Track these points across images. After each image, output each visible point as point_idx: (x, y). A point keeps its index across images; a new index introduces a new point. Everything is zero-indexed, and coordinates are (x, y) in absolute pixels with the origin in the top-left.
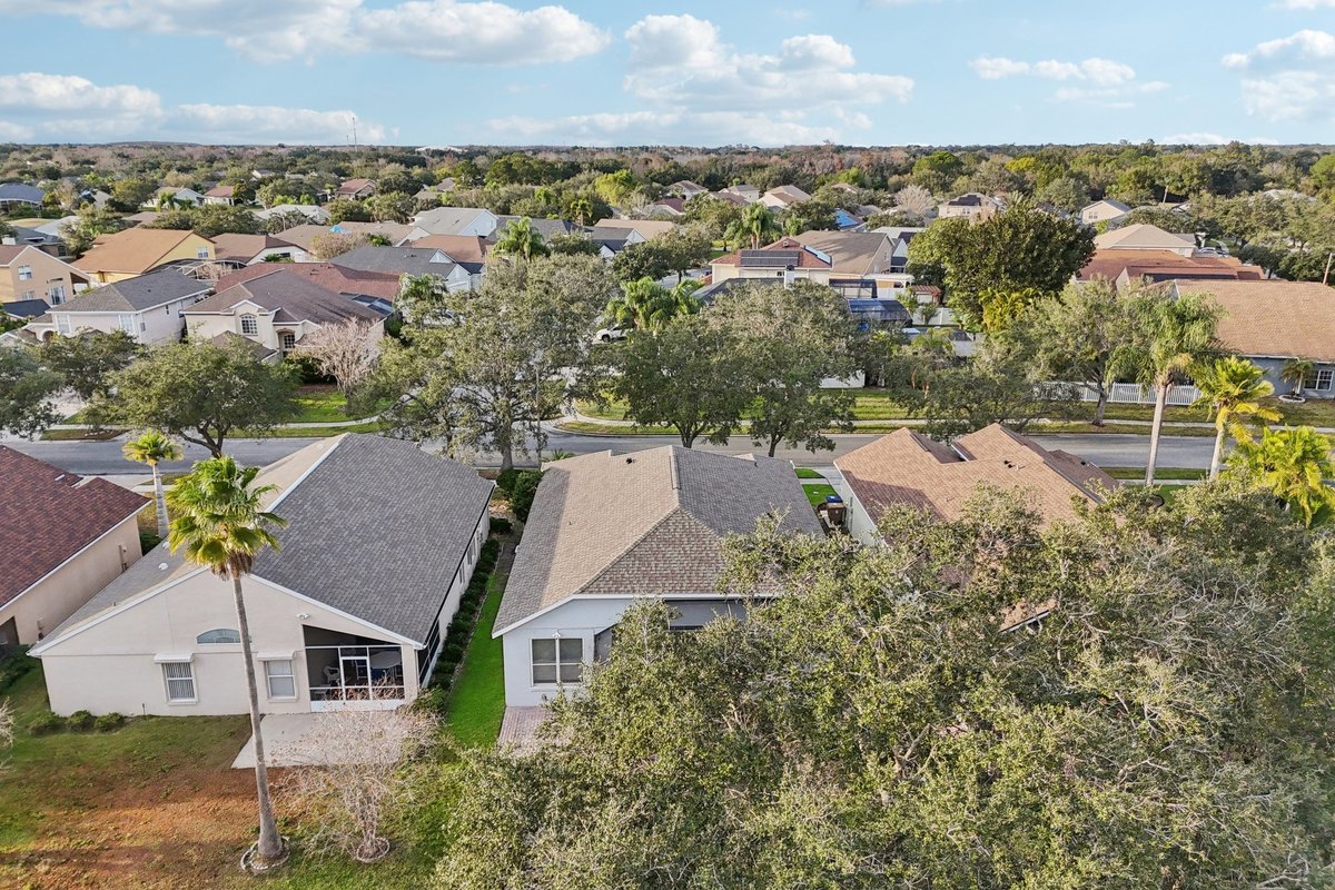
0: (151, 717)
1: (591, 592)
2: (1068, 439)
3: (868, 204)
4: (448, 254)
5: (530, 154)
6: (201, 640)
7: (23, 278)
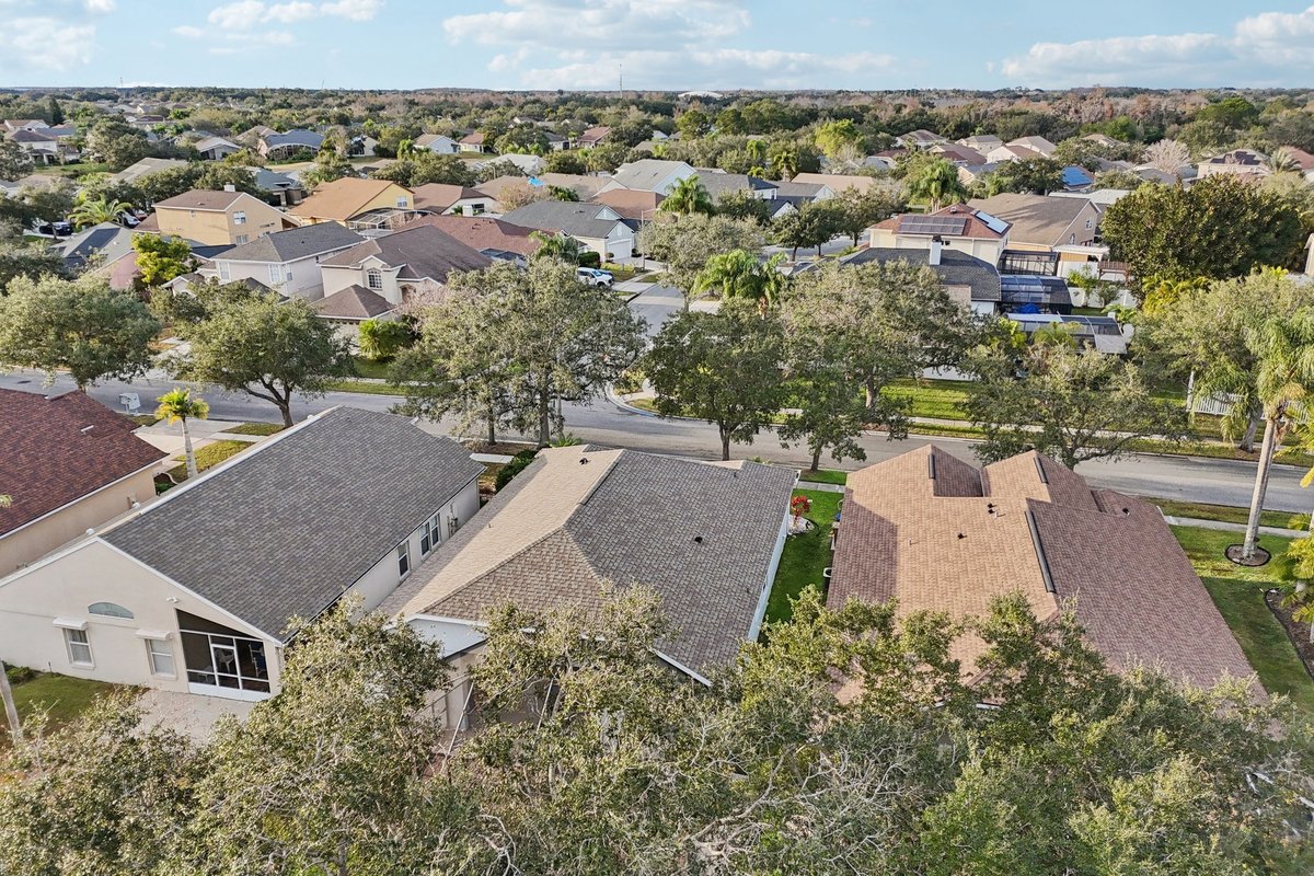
0: (58, 675)
1: (434, 614)
2: (1201, 464)
3: (1120, 159)
4: (615, 209)
5: (782, 101)
6: (93, 609)
7: (238, 222)
